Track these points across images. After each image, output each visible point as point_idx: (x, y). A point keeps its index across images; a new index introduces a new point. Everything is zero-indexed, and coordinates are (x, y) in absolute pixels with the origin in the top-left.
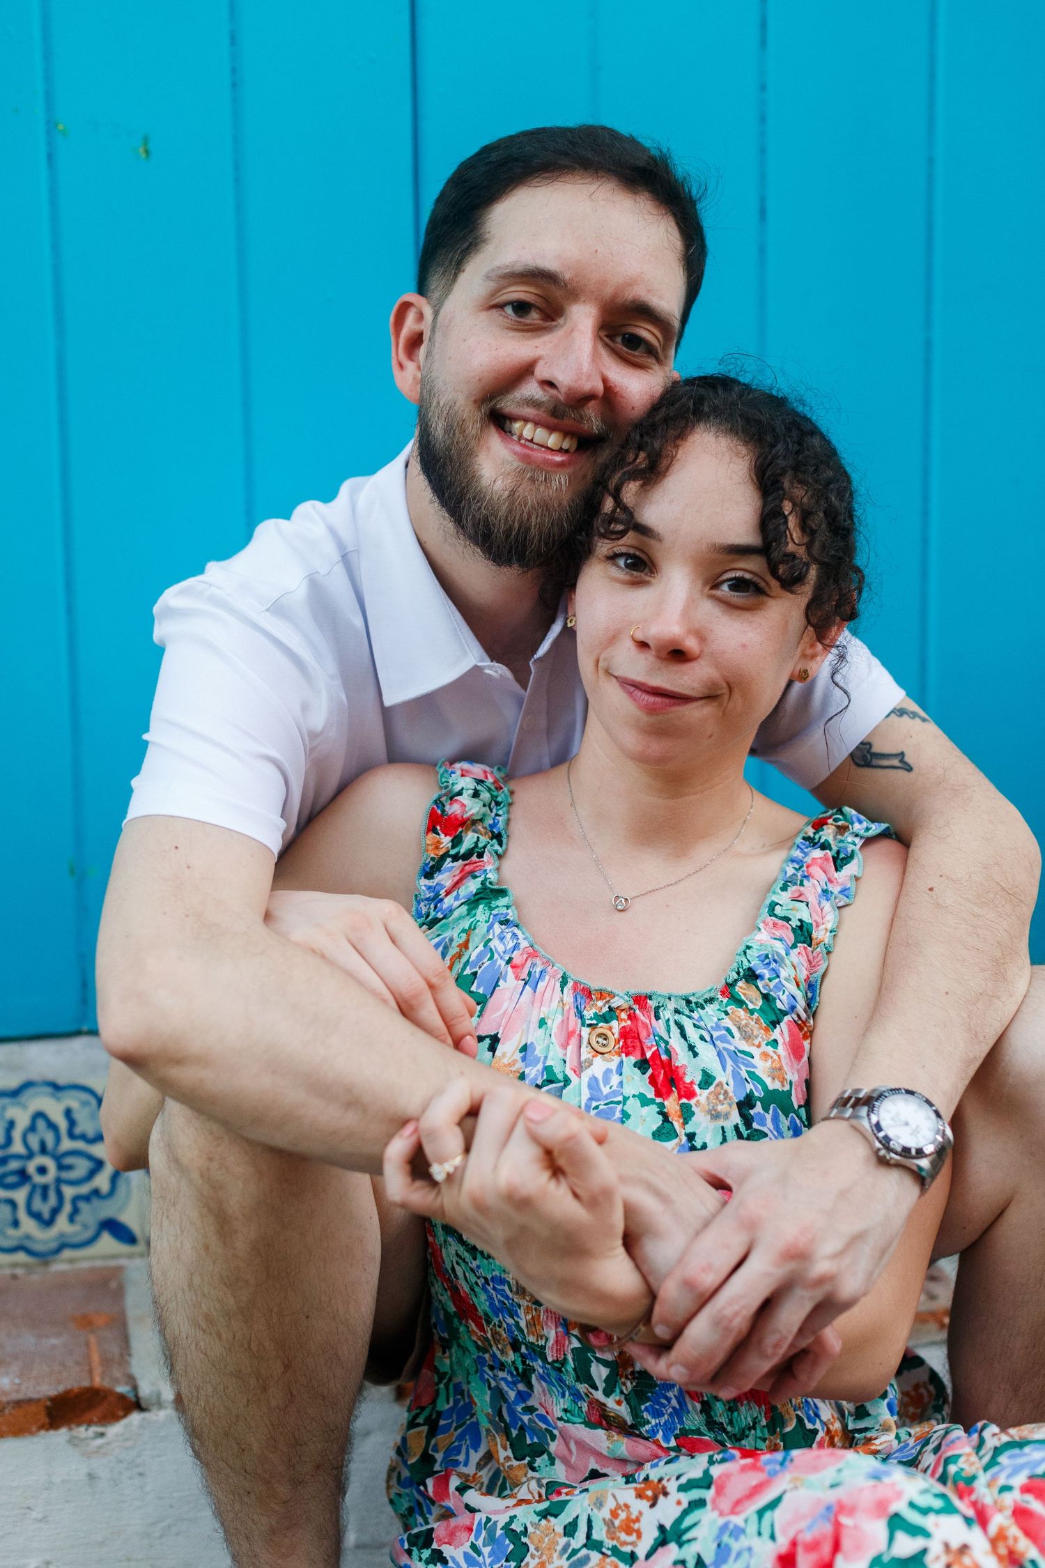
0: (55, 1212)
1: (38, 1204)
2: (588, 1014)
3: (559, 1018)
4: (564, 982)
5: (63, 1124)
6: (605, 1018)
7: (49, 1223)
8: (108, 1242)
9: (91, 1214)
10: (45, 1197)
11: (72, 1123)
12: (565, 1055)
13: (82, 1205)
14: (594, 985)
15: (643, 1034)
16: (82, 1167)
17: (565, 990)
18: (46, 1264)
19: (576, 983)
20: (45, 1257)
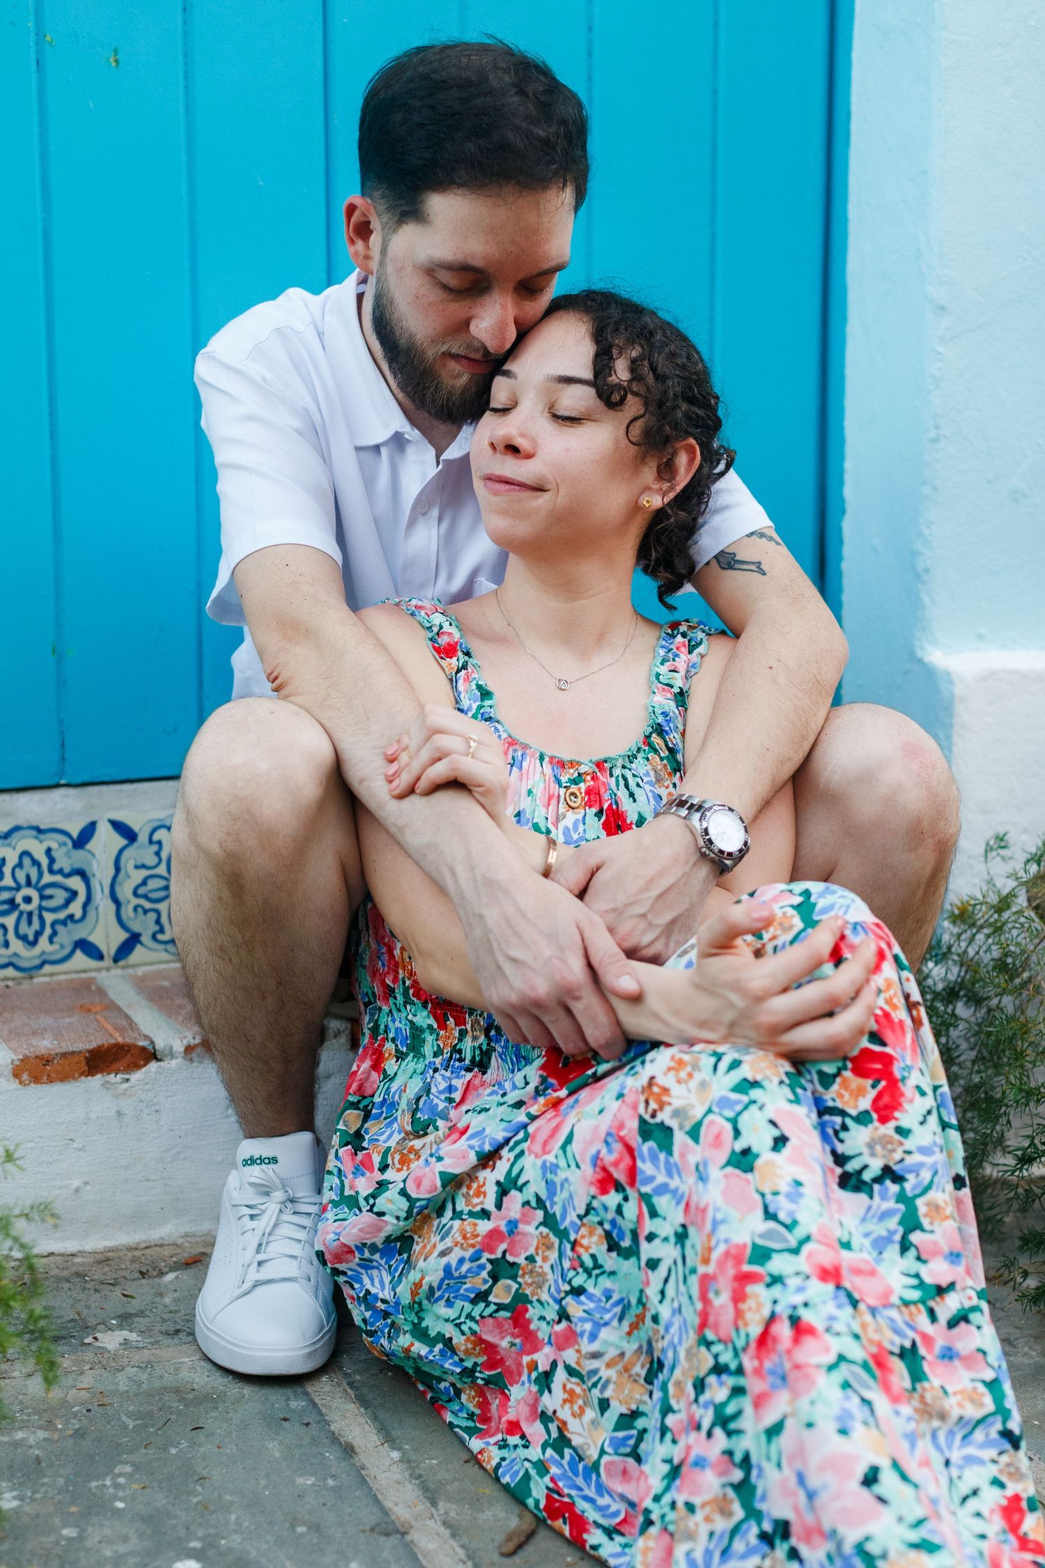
0: (38, 934)
1: (24, 928)
2: (564, 779)
3: (542, 785)
4: (542, 758)
5: (45, 862)
6: (575, 782)
7: (34, 943)
8: (80, 959)
9: (67, 936)
10: (30, 922)
11: (52, 861)
12: (547, 813)
13: (59, 928)
14: (566, 757)
15: (602, 790)
16: (60, 896)
17: (544, 764)
18: (31, 978)
19: (552, 758)
20: (29, 971)
